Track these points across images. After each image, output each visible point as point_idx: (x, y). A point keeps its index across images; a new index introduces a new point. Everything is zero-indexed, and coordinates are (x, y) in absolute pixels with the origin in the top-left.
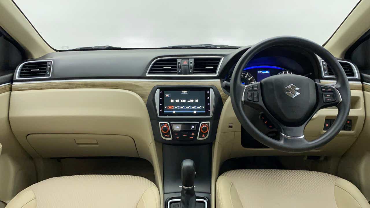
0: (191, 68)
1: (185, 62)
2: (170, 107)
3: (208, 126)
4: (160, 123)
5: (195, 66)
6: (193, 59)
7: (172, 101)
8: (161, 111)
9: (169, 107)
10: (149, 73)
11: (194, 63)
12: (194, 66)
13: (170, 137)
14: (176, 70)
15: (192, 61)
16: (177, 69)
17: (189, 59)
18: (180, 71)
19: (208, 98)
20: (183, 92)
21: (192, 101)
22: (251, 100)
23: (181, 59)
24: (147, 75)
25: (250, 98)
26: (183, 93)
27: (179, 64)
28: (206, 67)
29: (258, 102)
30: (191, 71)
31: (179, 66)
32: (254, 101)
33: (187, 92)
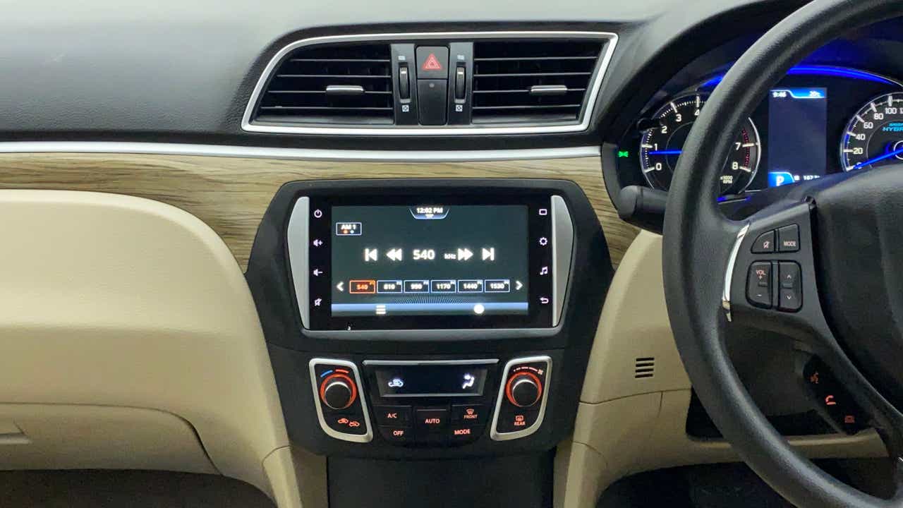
0: (460, 94)
1: (432, 60)
2: (359, 287)
3: (542, 378)
4: (314, 362)
5: (478, 83)
6: (470, 46)
7: (371, 255)
8: (318, 302)
9: (354, 286)
10: (258, 115)
11: (475, 63)
12: (475, 79)
13: (361, 430)
14: (389, 100)
15: (464, 53)
16: (391, 96)
17: (452, 45)
18: (406, 109)
19: (543, 241)
20: (420, 210)
21: (465, 254)
22: (768, 303)
23: (412, 46)
24: (247, 127)
25: (760, 296)
26: (424, 214)
27: (404, 72)
28: (536, 89)
29: (797, 311)
30: (459, 109)
31: (404, 82)
32: (779, 308)
33: (440, 210)
